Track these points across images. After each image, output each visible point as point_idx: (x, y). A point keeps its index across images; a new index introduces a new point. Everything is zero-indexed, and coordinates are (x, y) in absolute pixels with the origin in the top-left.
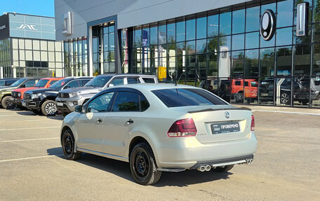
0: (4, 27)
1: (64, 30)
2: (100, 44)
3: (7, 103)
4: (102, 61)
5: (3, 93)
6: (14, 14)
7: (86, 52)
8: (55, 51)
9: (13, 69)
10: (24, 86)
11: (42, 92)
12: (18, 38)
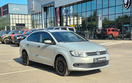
0: (6, 9)
1: (31, 9)
2: (47, 15)
3: (6, 41)
4: (48, 22)
5: (5, 37)
6: (10, 4)
7: (41, 19)
8: (28, 19)
9: (10, 27)
10: (14, 34)
11: (22, 36)
12: (12, 14)
